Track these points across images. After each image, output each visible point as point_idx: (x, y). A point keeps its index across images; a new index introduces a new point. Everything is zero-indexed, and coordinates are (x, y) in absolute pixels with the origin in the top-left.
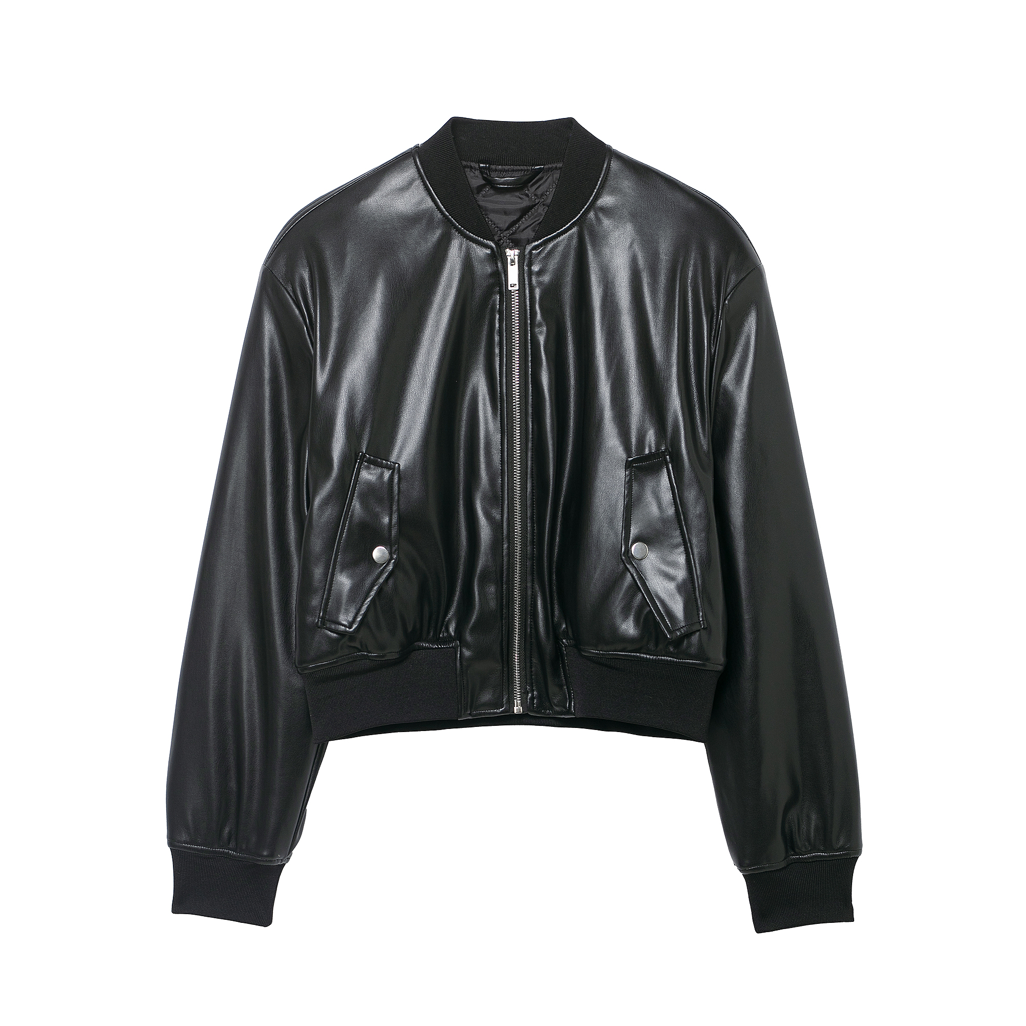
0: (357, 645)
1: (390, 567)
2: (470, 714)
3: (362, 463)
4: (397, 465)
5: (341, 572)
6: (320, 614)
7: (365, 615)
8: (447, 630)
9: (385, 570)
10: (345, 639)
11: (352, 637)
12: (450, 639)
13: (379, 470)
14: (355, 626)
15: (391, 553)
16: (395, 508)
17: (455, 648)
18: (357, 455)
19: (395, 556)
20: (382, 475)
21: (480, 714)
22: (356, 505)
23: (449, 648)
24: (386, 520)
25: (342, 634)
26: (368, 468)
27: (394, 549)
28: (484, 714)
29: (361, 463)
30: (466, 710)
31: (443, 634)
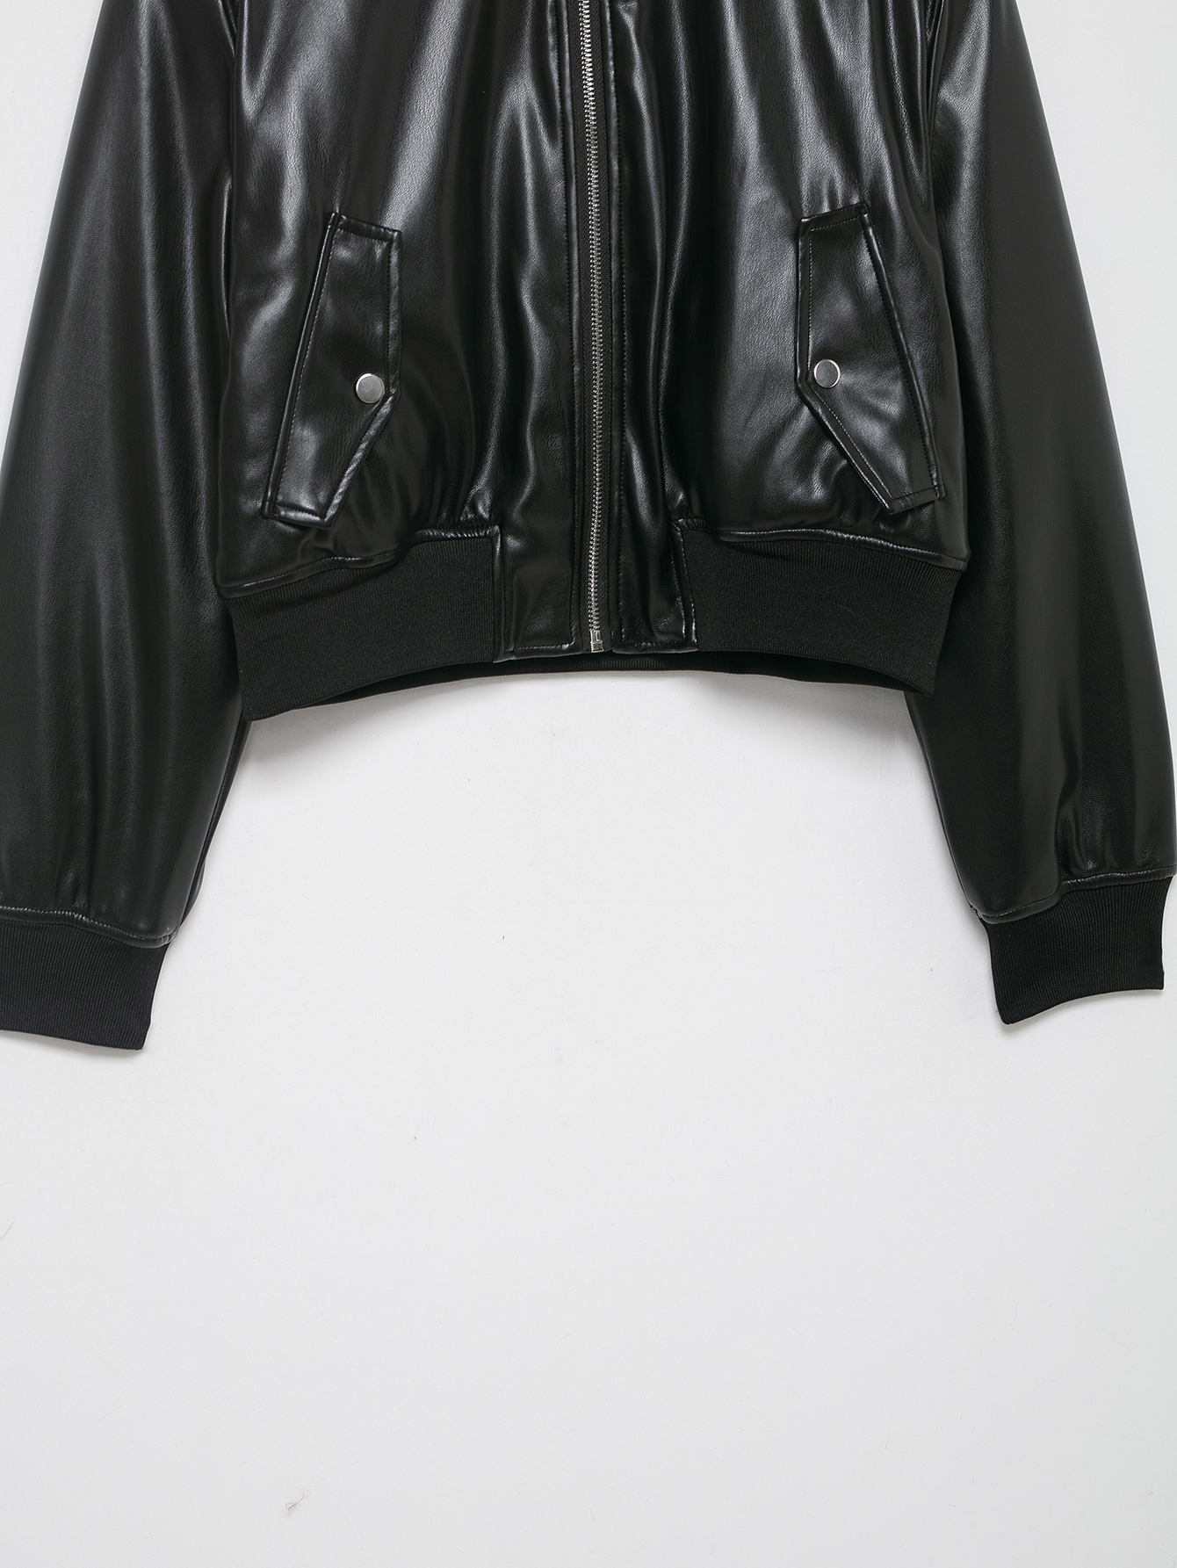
0: (329, 545)
1: (385, 410)
2: (513, 653)
3: (336, 230)
4: (396, 234)
5: (304, 421)
6: (266, 493)
7: (346, 493)
8: (474, 509)
9: (378, 414)
10: (310, 536)
11: (321, 531)
12: (480, 523)
13: (366, 242)
14: (331, 512)
15: (387, 386)
16: (393, 307)
17: (491, 540)
18: (326, 217)
19: (393, 391)
20: (371, 250)
21: (533, 652)
22: (327, 304)
23: (480, 537)
24: (379, 328)
25: (303, 526)
26: (345, 239)
27: (392, 378)
28: (538, 652)
29: (333, 232)
30: (507, 646)
31: (467, 516)
